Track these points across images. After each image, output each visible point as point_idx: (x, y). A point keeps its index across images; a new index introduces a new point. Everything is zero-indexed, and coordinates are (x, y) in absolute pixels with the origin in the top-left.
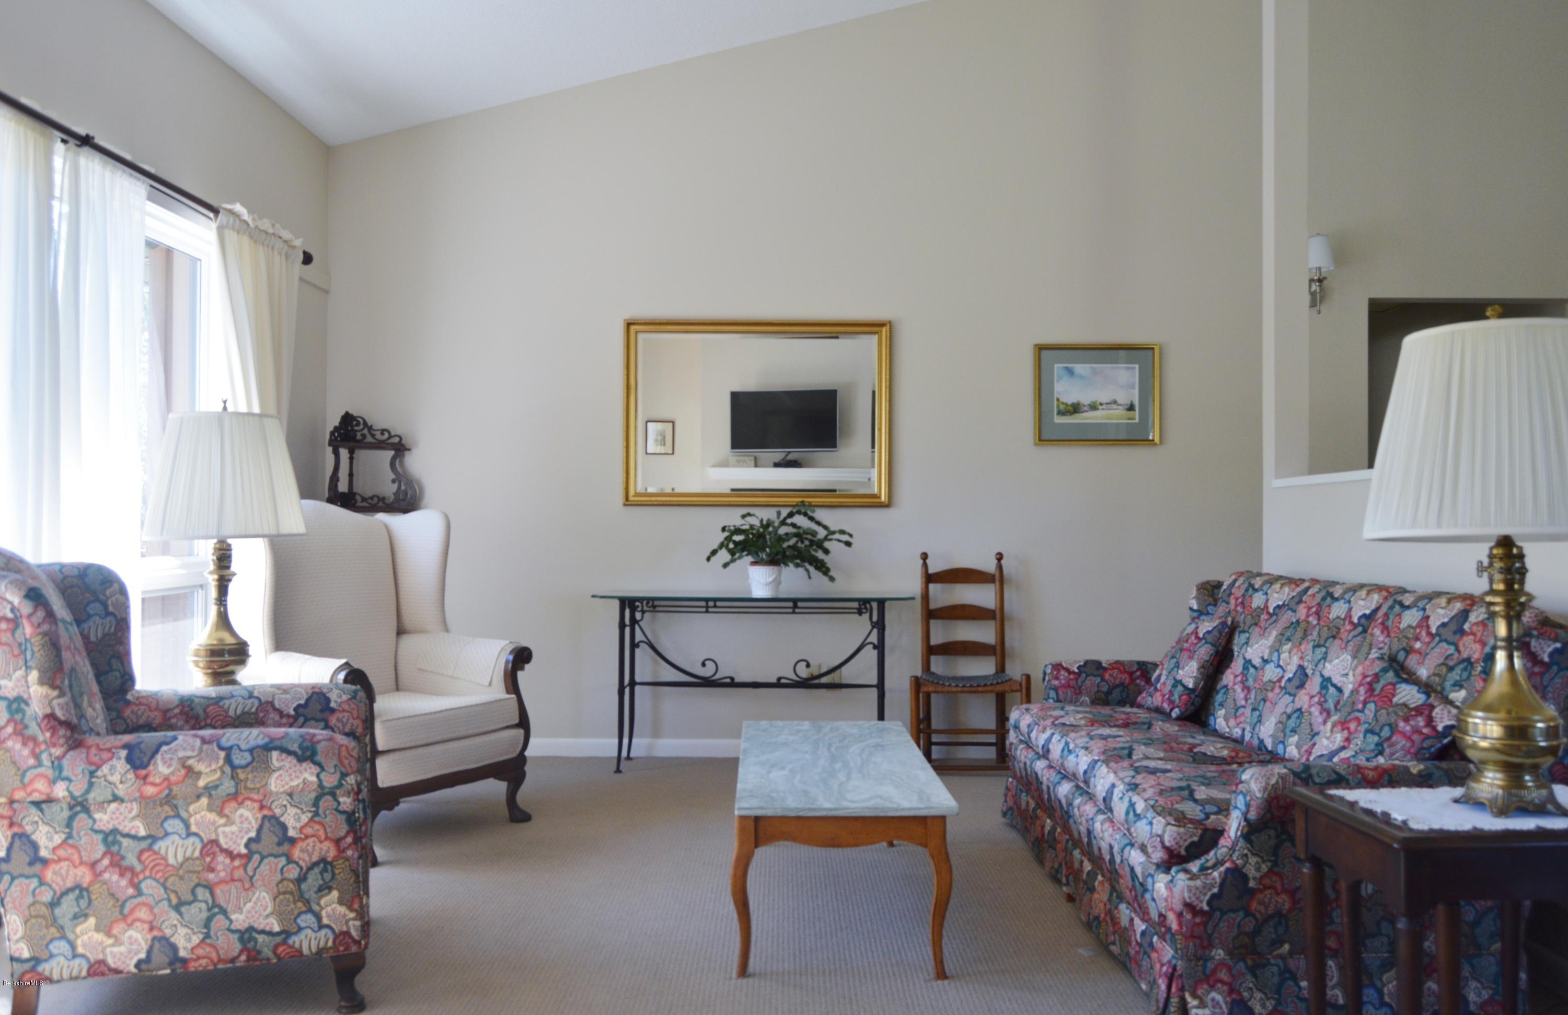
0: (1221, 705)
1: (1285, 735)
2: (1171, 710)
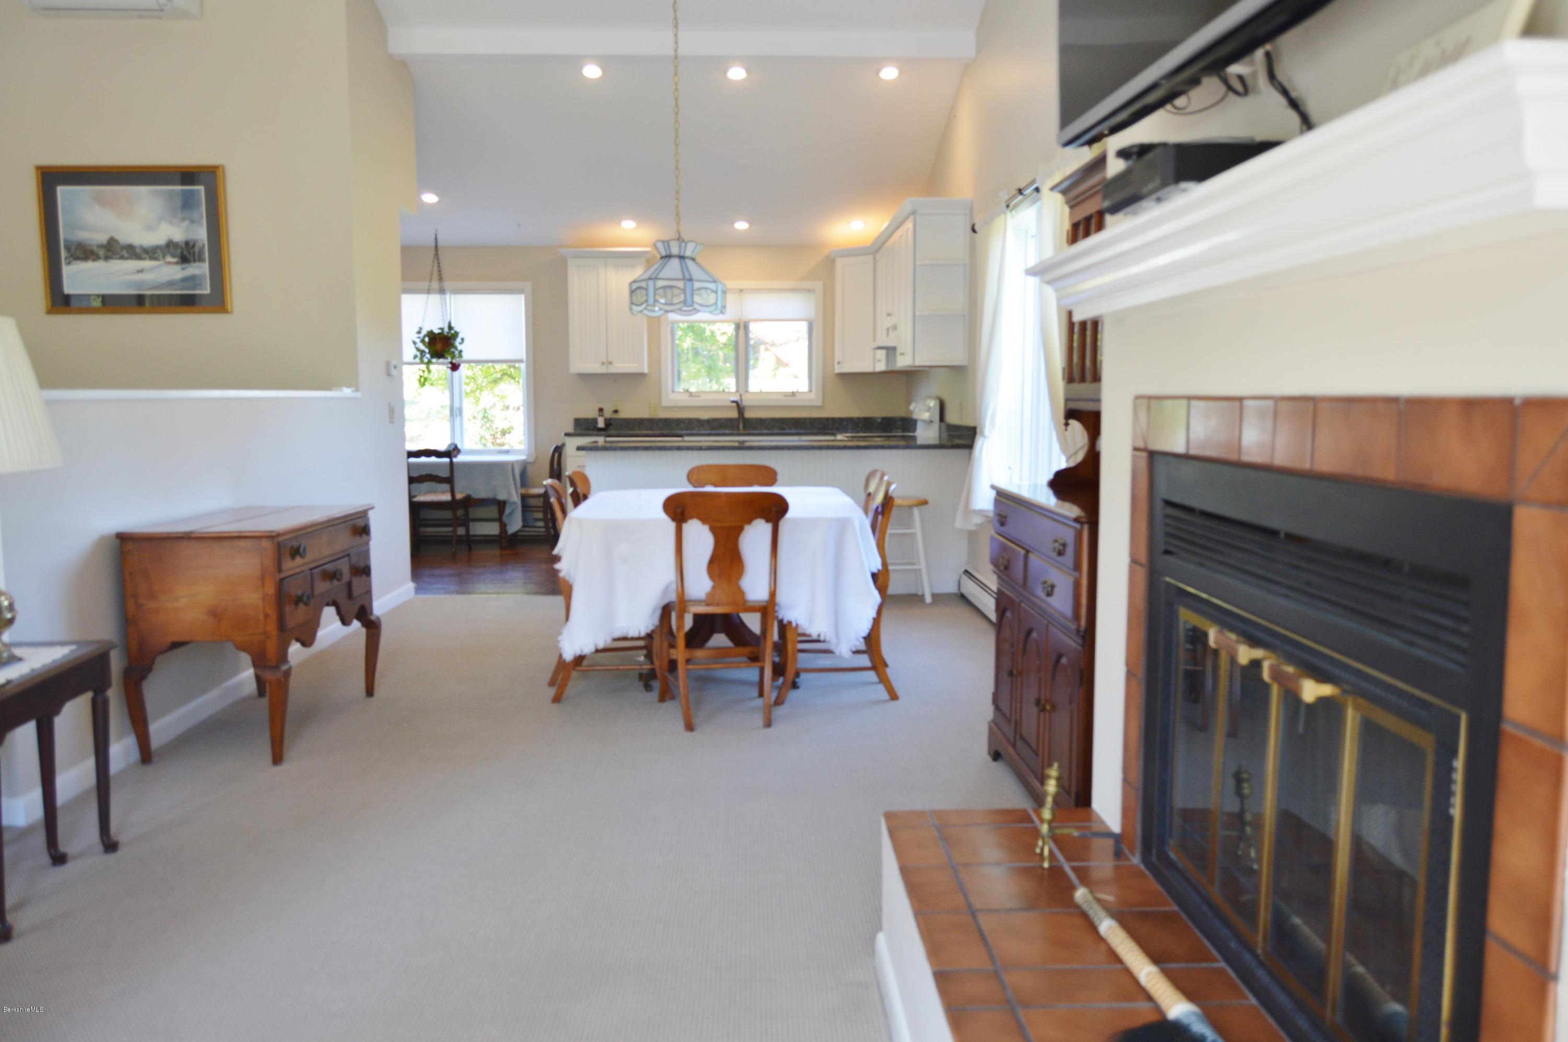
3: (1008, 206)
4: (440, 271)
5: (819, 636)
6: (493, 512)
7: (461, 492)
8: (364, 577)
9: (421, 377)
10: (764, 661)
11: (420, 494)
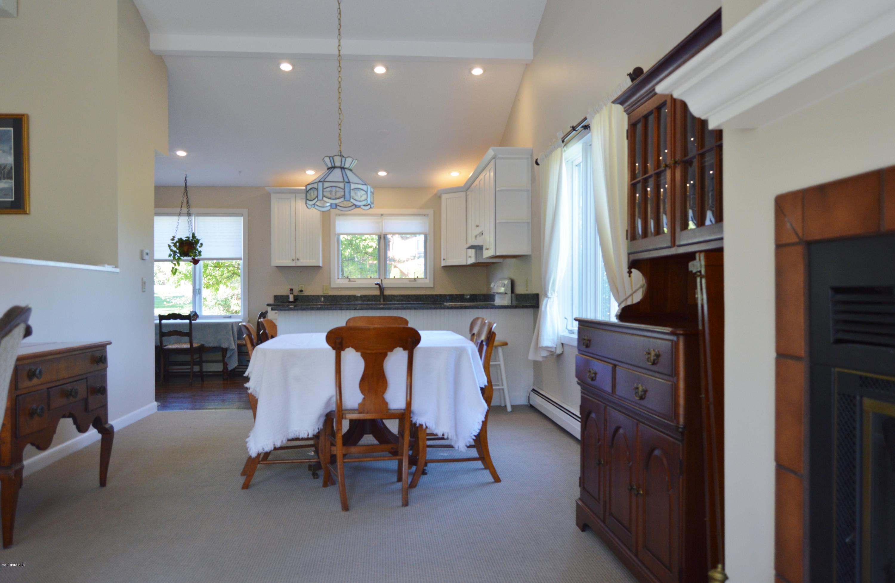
3: (563, 141)
4: (188, 201)
5: (443, 435)
6: (219, 356)
7: (198, 343)
8: (100, 395)
9: (173, 268)
10: (402, 455)
11: (170, 344)
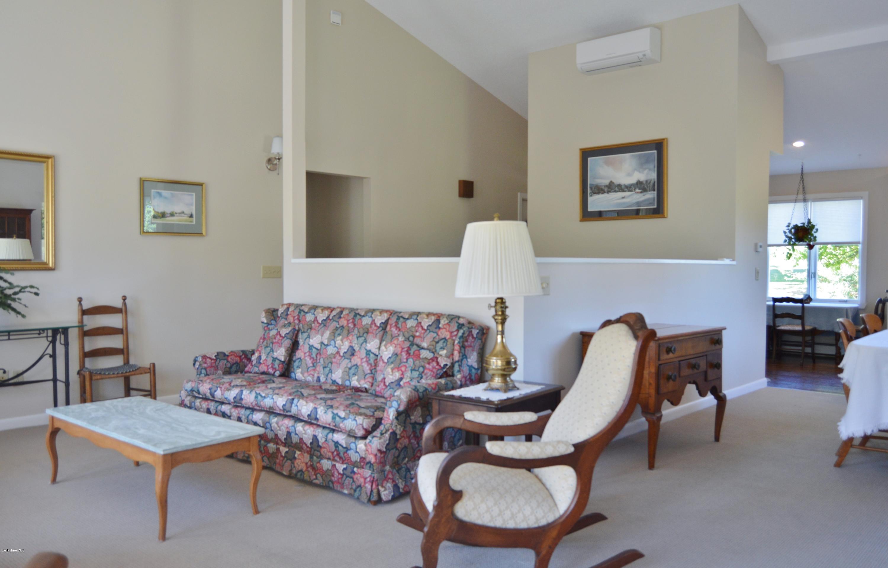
0: (298, 367)
1: (349, 377)
2: (274, 372)
4: (804, 188)
7: (810, 326)
8: (716, 370)
9: (788, 253)
11: (783, 325)
